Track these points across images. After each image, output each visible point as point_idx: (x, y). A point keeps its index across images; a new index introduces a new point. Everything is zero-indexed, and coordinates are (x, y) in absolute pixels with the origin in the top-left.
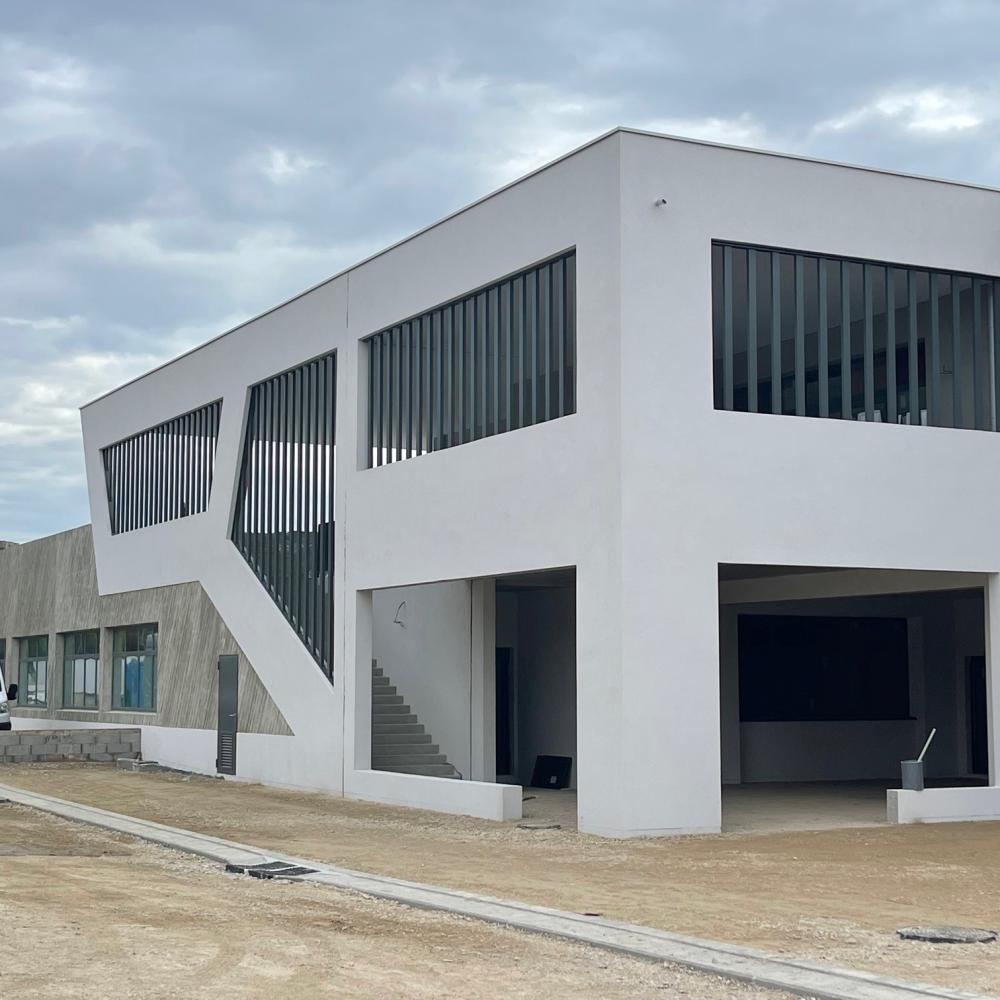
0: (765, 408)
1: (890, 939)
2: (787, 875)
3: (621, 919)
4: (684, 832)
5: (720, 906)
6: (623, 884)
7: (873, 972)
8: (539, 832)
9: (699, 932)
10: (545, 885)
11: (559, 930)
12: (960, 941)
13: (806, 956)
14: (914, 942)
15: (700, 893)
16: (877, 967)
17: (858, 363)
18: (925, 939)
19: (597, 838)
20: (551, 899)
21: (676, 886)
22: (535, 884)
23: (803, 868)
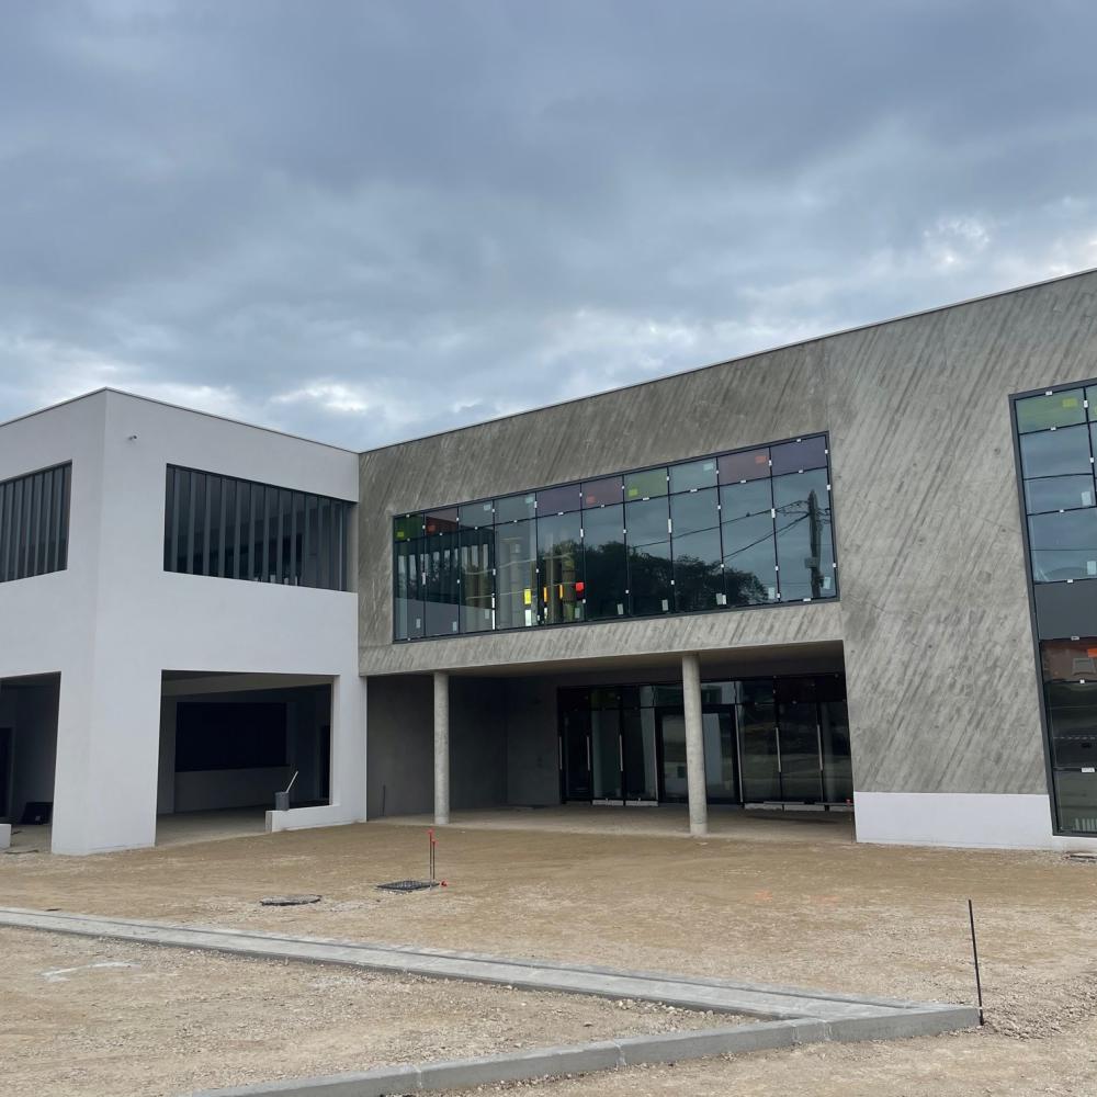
0: (198, 571)
1: (257, 906)
2: (195, 871)
3: (74, 911)
4: (128, 848)
5: (147, 896)
6: (79, 887)
7: (242, 929)
8: (21, 856)
9: (128, 915)
10: (22, 892)
11: (26, 923)
12: (298, 904)
13: (200, 924)
14: (270, 907)
15: (133, 887)
16: (245, 925)
17: (259, 546)
18: (277, 905)
19: (66, 857)
20: (22, 902)
21: (118, 885)
22: (13, 892)
23: (207, 865)
